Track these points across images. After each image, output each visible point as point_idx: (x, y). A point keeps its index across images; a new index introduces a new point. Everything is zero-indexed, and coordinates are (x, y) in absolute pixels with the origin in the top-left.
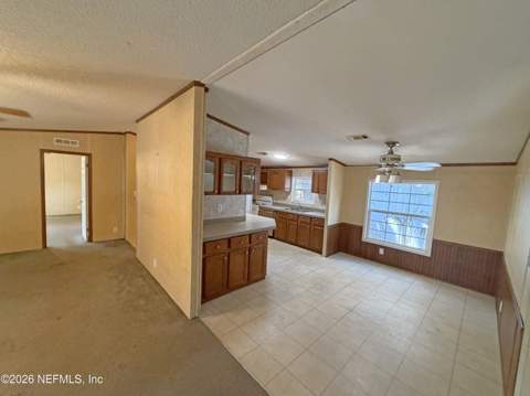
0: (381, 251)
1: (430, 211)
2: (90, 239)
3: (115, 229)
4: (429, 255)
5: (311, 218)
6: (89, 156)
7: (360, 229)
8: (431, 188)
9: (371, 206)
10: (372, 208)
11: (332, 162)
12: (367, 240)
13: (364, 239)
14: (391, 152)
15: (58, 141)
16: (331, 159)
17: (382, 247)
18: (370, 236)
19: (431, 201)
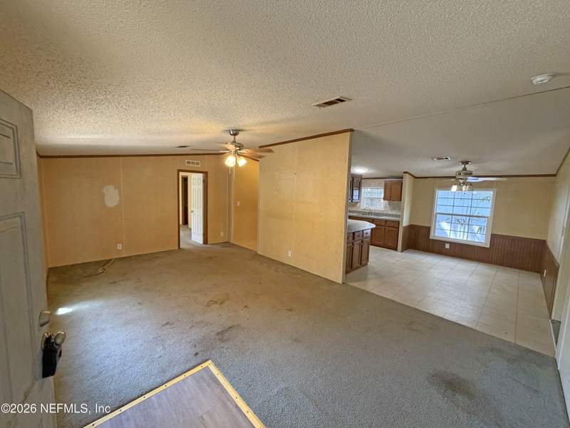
0: (447, 246)
1: (488, 213)
2: (205, 241)
3: (222, 234)
4: (488, 246)
5: (386, 221)
6: (206, 173)
7: (428, 229)
8: (490, 194)
9: (438, 209)
10: (438, 211)
11: (407, 175)
12: (434, 238)
13: (431, 237)
14: (465, 169)
15: (188, 163)
16: (405, 173)
17: (448, 242)
18: (436, 235)
19: (489, 204)
